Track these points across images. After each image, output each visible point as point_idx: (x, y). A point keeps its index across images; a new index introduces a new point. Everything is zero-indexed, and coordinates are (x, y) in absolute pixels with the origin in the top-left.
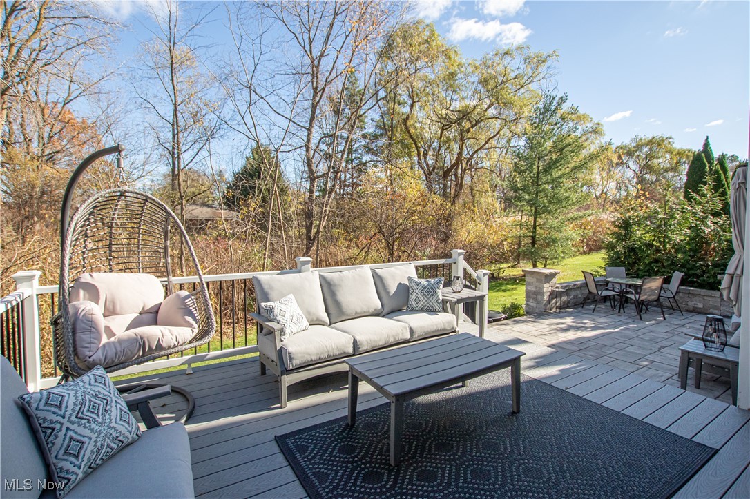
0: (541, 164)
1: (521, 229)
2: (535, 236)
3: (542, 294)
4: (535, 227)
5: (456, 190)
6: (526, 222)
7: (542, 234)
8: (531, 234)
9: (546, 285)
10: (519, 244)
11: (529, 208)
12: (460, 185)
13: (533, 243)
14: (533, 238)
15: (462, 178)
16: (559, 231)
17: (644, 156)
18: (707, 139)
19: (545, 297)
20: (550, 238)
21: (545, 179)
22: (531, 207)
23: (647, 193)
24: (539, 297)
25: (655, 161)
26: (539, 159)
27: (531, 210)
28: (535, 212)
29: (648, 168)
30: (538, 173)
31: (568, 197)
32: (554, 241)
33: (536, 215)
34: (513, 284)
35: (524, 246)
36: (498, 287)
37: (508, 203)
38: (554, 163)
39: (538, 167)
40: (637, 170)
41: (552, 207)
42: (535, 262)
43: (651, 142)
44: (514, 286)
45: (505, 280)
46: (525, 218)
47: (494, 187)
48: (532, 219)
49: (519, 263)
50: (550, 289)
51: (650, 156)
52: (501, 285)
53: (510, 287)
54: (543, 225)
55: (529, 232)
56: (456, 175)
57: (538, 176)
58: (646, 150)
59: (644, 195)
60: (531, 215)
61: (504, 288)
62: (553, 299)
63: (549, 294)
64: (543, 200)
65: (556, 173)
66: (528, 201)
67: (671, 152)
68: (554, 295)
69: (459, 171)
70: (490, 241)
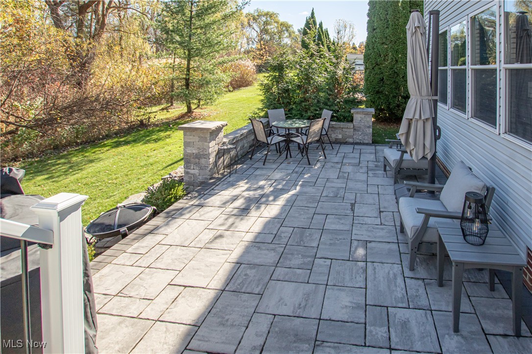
0: (194, 9)
1: (174, 71)
2: (189, 79)
3: (207, 156)
4: (188, 69)
5: (96, 29)
6: (180, 64)
7: (196, 76)
8: (184, 76)
9: (212, 144)
10: (172, 86)
11: (182, 51)
12: (102, 25)
13: (187, 85)
14: (187, 80)
15: (104, 16)
16: (211, 72)
17: (263, 23)
18: (313, 10)
19: (211, 160)
20: (204, 80)
21: (198, 23)
22: (184, 49)
23: (266, 47)
24: (203, 161)
25: (269, 27)
26: (192, 4)
27: (185, 53)
28: (189, 55)
29: (265, 31)
30: (191, 17)
31: (220, 42)
32: (208, 83)
33: (189, 58)
34: (166, 130)
35: (177, 89)
36: (148, 136)
37: (159, 44)
38: (206, 10)
39: (191, 12)
40: (259, 31)
41: (205, 51)
42: (190, 103)
43: (267, 14)
44: (168, 133)
45: (157, 126)
46: (178, 61)
47: (144, 29)
48: (185, 62)
49: (172, 105)
50: (216, 148)
51: (266, 23)
52: (152, 132)
53: (162, 134)
54: (197, 67)
55: (183, 74)
56: (96, 12)
57: (191, 20)
58: (264, 19)
59: (265, 48)
60: (184, 58)
61: (154, 137)
62: (219, 158)
63: (215, 154)
64: (195, 43)
65: (209, 19)
66: (180, 44)
67: (277, 22)
68: (220, 153)
69: (100, 8)
70: (139, 84)
